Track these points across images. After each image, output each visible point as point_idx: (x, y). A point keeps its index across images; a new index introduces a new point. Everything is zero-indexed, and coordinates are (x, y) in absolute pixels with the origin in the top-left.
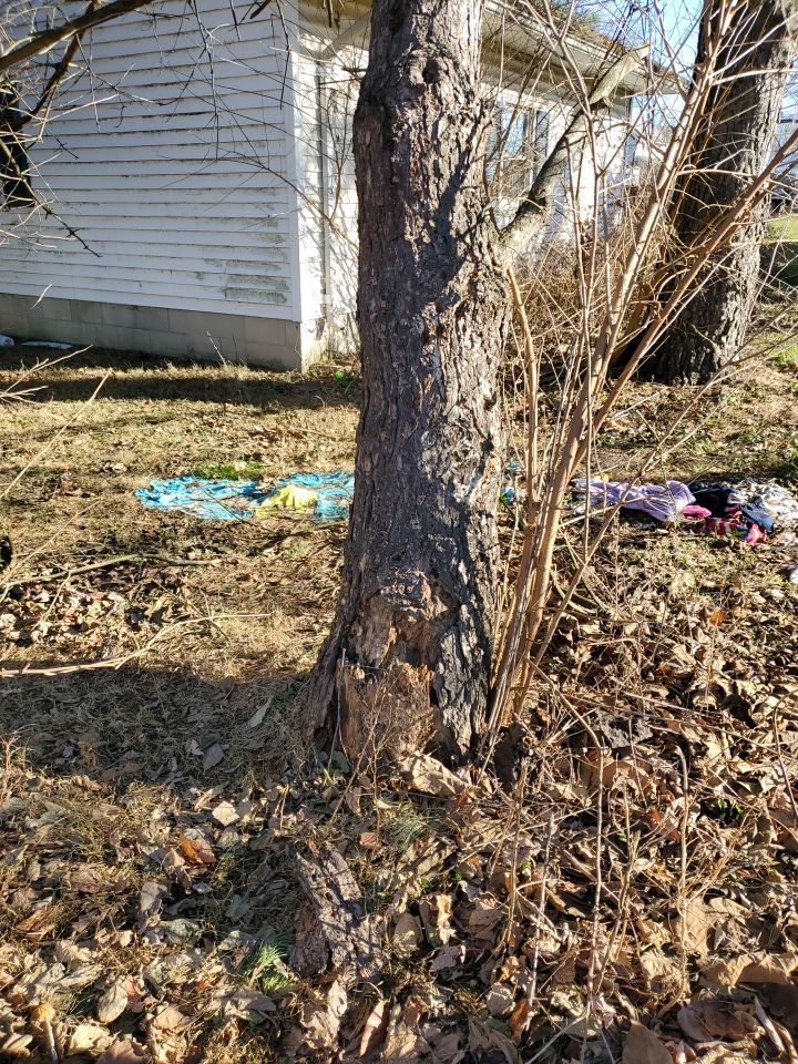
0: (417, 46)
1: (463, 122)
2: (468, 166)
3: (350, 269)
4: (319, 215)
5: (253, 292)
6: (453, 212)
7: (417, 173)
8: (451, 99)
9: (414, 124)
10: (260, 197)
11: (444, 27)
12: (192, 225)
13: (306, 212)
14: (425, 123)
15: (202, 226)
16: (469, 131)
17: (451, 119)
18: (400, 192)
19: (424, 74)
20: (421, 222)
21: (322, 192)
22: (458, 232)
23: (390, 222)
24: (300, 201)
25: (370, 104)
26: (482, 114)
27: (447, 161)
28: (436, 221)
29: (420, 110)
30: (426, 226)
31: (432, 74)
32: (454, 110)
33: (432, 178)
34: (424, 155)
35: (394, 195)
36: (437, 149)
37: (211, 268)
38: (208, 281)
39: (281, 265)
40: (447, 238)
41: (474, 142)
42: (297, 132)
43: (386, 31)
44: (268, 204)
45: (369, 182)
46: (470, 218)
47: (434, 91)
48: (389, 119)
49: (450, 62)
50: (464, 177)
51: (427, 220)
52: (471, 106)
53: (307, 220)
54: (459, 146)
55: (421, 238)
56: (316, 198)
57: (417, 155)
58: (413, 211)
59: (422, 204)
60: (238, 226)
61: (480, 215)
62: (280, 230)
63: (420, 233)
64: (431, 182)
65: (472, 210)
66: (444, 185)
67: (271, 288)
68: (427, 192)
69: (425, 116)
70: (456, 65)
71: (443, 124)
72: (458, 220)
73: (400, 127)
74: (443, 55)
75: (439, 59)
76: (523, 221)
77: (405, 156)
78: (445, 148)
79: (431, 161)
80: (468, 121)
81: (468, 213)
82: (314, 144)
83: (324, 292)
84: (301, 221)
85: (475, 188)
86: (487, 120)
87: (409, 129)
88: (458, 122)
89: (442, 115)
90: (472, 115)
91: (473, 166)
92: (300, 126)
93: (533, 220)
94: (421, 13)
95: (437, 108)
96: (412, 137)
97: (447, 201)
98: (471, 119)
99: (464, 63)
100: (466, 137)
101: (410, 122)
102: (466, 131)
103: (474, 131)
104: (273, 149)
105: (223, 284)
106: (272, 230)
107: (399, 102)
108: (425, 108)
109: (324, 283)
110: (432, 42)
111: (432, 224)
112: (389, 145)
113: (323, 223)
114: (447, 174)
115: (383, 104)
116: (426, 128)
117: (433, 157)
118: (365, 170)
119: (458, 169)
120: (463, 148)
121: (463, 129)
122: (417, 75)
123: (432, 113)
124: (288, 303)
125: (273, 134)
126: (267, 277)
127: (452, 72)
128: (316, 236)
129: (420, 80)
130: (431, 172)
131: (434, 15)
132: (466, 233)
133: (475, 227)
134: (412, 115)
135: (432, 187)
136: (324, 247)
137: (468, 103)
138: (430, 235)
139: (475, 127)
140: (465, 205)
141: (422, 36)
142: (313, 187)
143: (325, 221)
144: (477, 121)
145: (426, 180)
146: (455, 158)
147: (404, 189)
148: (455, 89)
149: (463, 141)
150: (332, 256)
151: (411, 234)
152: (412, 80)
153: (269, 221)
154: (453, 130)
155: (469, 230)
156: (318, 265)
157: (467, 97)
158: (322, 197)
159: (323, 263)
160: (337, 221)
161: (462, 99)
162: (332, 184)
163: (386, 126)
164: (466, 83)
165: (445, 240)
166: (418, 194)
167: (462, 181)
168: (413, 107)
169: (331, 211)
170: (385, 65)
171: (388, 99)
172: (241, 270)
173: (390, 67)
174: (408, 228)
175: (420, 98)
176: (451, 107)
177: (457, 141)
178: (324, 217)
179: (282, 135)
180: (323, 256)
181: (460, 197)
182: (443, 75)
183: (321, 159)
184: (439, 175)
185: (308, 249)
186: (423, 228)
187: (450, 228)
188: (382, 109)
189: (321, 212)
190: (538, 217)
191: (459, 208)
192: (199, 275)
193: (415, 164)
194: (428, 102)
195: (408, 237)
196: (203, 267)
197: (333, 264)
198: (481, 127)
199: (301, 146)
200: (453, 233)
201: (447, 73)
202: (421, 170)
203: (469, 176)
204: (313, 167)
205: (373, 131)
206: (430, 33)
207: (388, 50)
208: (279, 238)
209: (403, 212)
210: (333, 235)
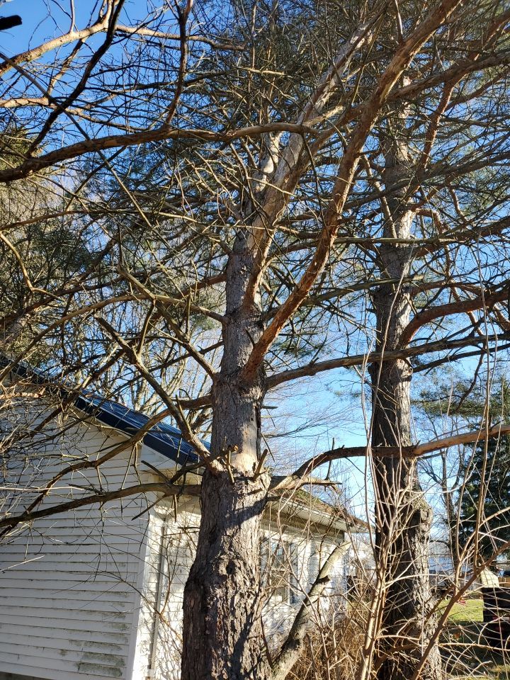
0: (224, 553)
1: (249, 596)
2: (252, 624)
3: (169, 648)
4: (153, 611)
5: (98, 667)
6: (242, 656)
7: (221, 629)
8: (242, 583)
9: (220, 597)
10: (117, 598)
11: (239, 542)
12: (66, 615)
13: (145, 609)
14: (226, 597)
15: (74, 615)
16: (252, 602)
17: (242, 595)
18: (210, 641)
19: (227, 568)
20: (222, 663)
21: (157, 595)
22: (245, 670)
23: (202, 661)
24: (142, 602)
25: (195, 582)
26: (260, 590)
27: (239, 621)
28: (231, 662)
29: (224, 589)
30: (225, 665)
31: (231, 569)
32: (244, 590)
33: (230, 632)
34: (225, 617)
35: (206, 643)
36: (233, 613)
37: (73, 647)
38: (69, 657)
39: (122, 647)
40: (238, 674)
41: (255, 607)
42: (147, 559)
43: (207, 542)
44: (121, 603)
45: (191, 632)
46: (253, 659)
47: (232, 577)
48: (205, 594)
49: (242, 562)
50: (249, 631)
51: (226, 661)
52: (253, 587)
53: (146, 614)
54: (246, 611)
55: (222, 675)
56: (153, 599)
57: (221, 617)
58: (218, 654)
59: (223, 649)
60: (98, 617)
61: (260, 656)
62: (126, 621)
63: (221, 671)
64: (229, 635)
65: (254, 654)
66: (237, 637)
67: (113, 664)
68: (227, 641)
69: (227, 593)
70: (245, 564)
71: (237, 598)
72: (246, 662)
73: (212, 599)
74: (237, 558)
75: (236, 561)
76: (286, 655)
77: (214, 617)
78: (238, 613)
79: (230, 621)
80: (252, 596)
81: (252, 655)
82: (156, 566)
83: (150, 667)
84: (141, 615)
85: (256, 637)
86: (262, 594)
87: (217, 601)
88: (246, 597)
89: (236, 592)
90: (254, 592)
91: (255, 623)
92: (149, 555)
93: (292, 655)
94: (226, 535)
95: (234, 589)
96: (219, 606)
97: (239, 648)
98: (253, 594)
99: (249, 562)
100: (250, 605)
101: (218, 596)
102: (251, 601)
103: (255, 601)
104: (131, 568)
105: (78, 659)
106: (121, 620)
107: (212, 584)
108: (227, 588)
109: (150, 661)
110: (232, 551)
111: (229, 665)
112: (205, 610)
113: (155, 617)
114: (239, 630)
115: (203, 585)
116: (227, 600)
117: (231, 618)
118: (189, 623)
119: (245, 625)
120: (249, 612)
121: (249, 601)
122: (223, 570)
123: (231, 591)
124: (123, 676)
125: (132, 559)
126: (111, 655)
127: (243, 568)
128: (150, 626)
129: (225, 572)
130: (229, 628)
131: (233, 536)
132: (250, 671)
133: (256, 665)
134: (219, 592)
135: (230, 638)
136: (154, 633)
137: (252, 585)
138: (228, 673)
139: (256, 599)
140: (250, 650)
141: (226, 547)
142: (152, 592)
143: (157, 615)
144: (257, 595)
145: (226, 634)
146: (244, 619)
147: (212, 638)
148: (244, 577)
149: (248, 608)
150: (159, 640)
151: (216, 672)
152: (220, 572)
153: (120, 614)
154: (243, 602)
155: (253, 669)
156: (148, 647)
157: (251, 582)
158: (157, 599)
159: (152, 646)
160: (165, 614)
161: (248, 583)
162: (164, 590)
163: (204, 598)
164: (250, 574)
165: (237, 677)
166: (221, 643)
167: (248, 634)
168: (220, 587)
169: (162, 608)
170: (205, 561)
171: (206, 583)
172: (94, 649)
173: (208, 563)
174: (214, 667)
175: (224, 583)
176: (242, 588)
177: (245, 608)
178: (157, 612)
179: (137, 560)
180: (153, 639)
181: (247, 645)
182: (237, 570)
183: (160, 575)
184: (234, 630)
185: (143, 635)
186: (224, 667)
187: (241, 667)
188: (202, 587)
189: (155, 609)
190: (296, 652)
191: (246, 653)
192: (63, 652)
193: (220, 622)
194: (229, 585)
195: (214, 674)
196: (66, 646)
197: (159, 646)
198: (259, 598)
199: (147, 567)
200: (242, 671)
201: (240, 568)
202: (224, 627)
203: (252, 630)
204: (154, 580)
205: (196, 599)
206: (231, 545)
207: (207, 553)
208: (124, 627)
209: (211, 655)
210: (161, 625)
